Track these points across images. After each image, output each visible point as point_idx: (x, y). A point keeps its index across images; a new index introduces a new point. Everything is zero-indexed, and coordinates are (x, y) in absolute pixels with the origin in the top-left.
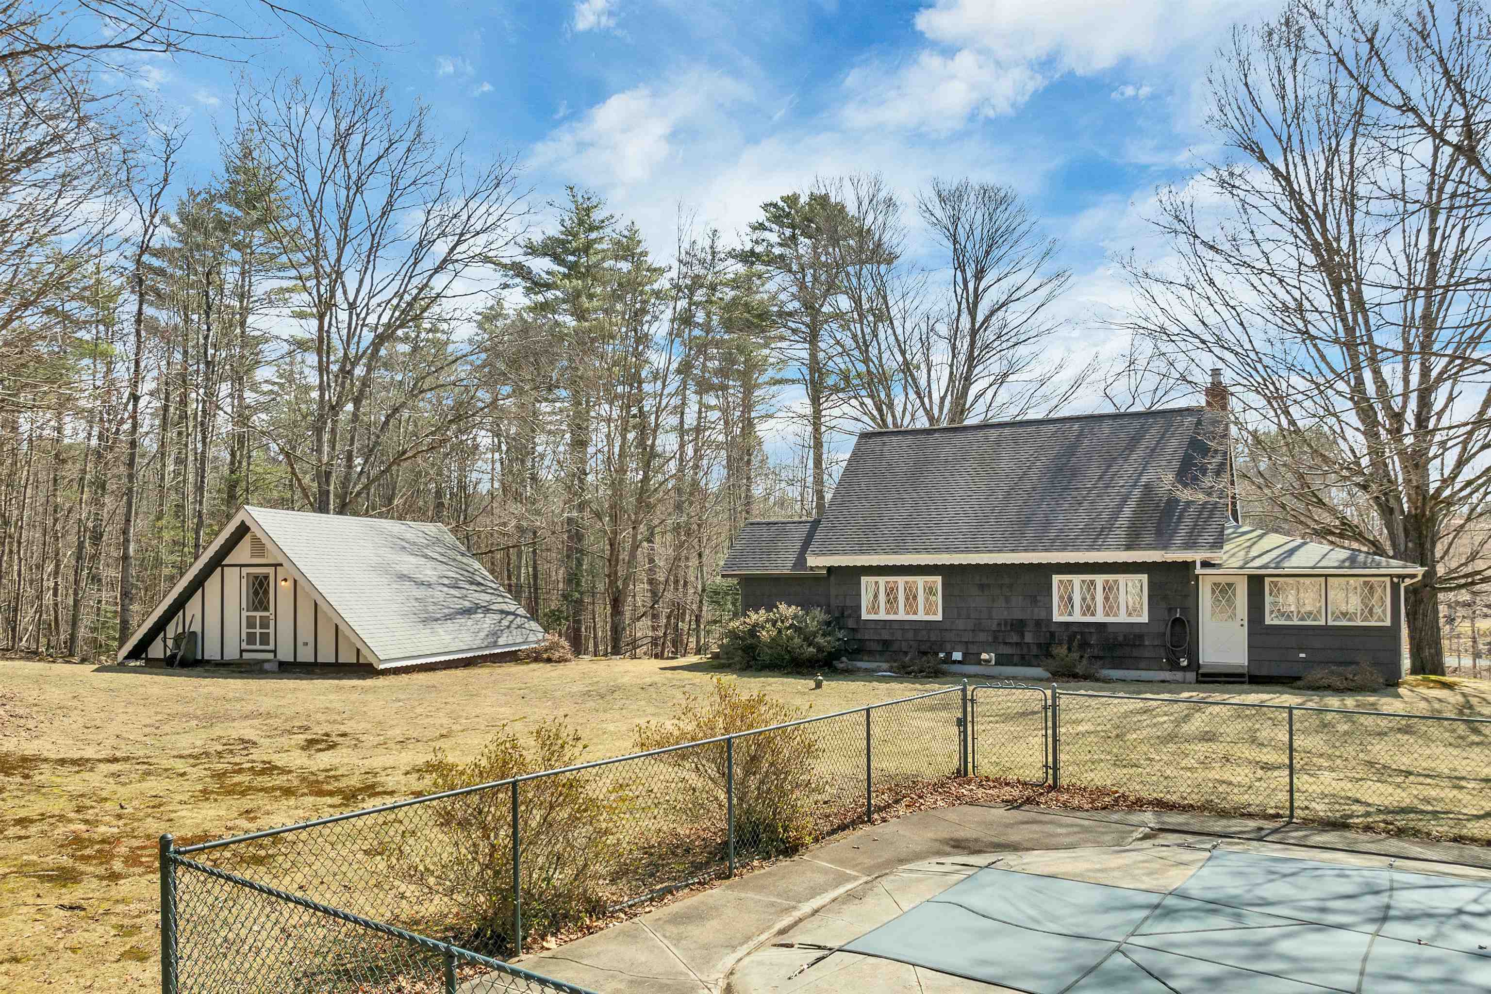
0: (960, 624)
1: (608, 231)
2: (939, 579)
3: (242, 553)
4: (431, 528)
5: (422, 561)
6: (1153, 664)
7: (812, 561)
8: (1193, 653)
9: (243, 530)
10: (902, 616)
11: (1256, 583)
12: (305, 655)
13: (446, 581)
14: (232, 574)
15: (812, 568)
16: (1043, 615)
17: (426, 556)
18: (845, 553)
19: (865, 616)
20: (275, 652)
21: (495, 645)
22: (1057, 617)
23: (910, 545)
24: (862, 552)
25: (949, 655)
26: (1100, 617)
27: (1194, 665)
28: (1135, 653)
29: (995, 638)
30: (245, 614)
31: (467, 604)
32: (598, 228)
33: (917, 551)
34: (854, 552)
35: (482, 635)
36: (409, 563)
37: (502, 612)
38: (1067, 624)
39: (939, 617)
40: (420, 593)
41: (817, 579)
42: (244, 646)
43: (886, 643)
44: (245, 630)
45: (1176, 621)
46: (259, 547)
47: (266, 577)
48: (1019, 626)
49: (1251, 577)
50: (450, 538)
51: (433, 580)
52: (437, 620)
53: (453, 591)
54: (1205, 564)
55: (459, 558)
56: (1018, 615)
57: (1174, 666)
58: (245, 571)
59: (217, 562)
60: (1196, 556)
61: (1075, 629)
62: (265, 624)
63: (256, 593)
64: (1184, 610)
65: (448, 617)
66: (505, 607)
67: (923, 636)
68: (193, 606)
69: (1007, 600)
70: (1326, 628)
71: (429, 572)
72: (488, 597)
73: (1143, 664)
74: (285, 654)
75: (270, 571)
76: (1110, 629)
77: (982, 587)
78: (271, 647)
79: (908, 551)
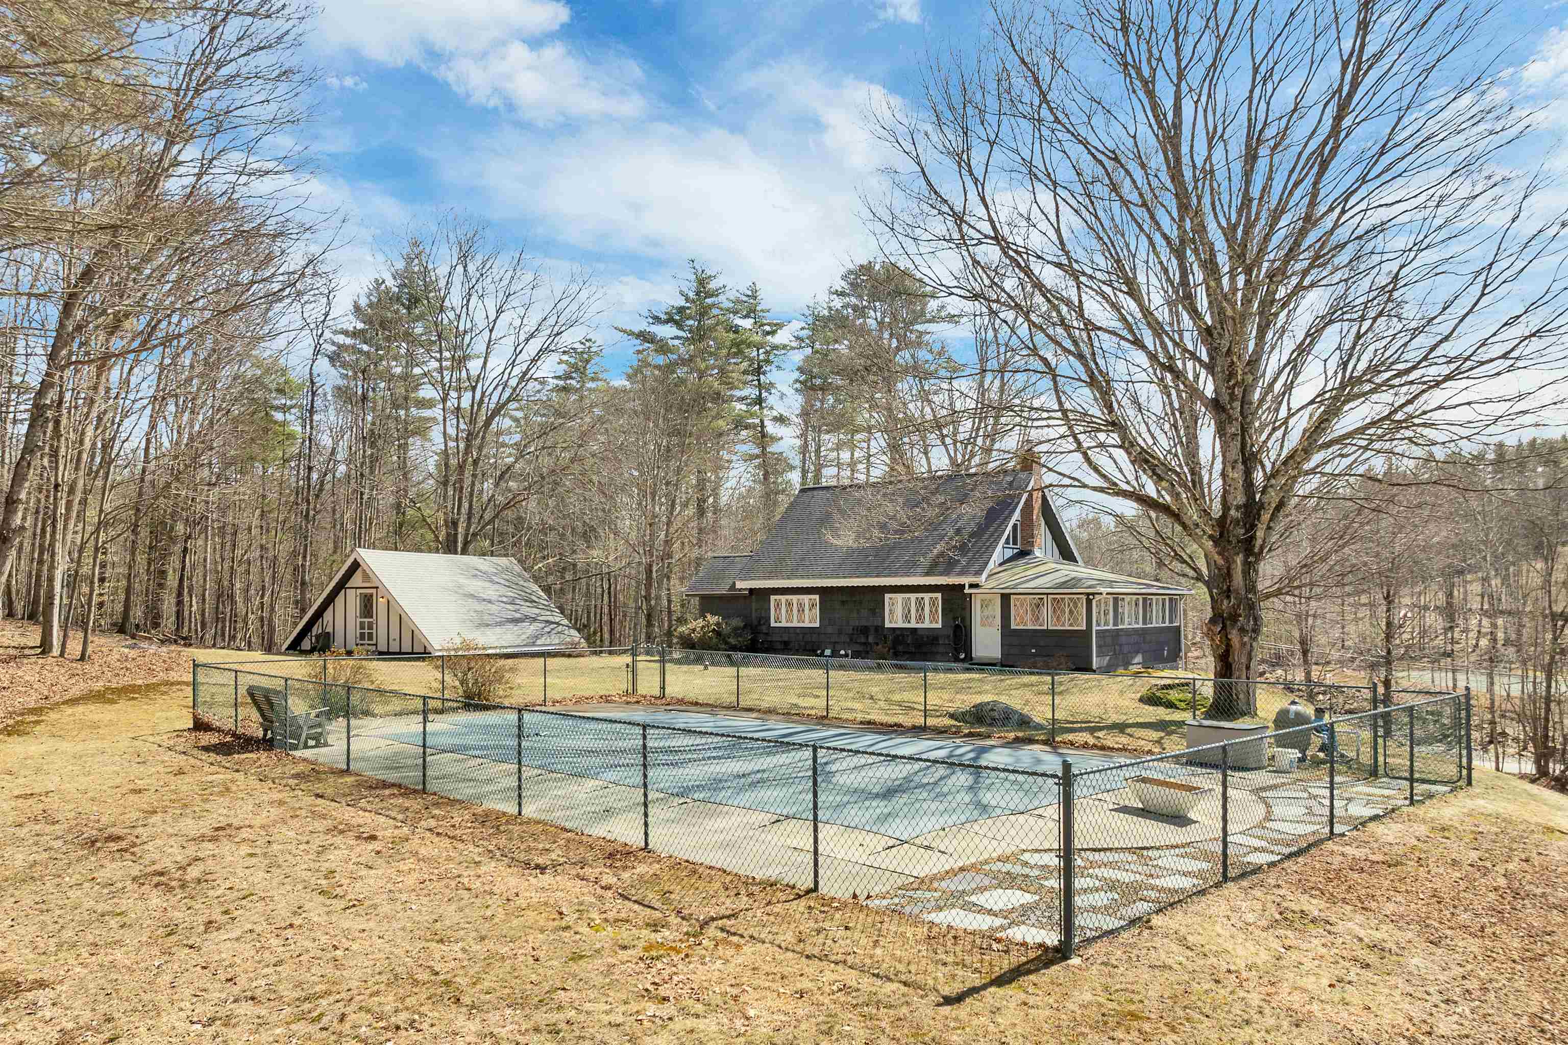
0: (830, 630)
1: (722, 298)
2: (817, 597)
3: (357, 580)
4: (503, 561)
5: (488, 584)
6: (944, 658)
7: (739, 585)
8: (968, 649)
9: (356, 566)
10: (795, 624)
11: (1006, 598)
12: (394, 647)
13: (505, 599)
14: (351, 594)
15: (740, 590)
16: (878, 623)
17: (492, 581)
18: (759, 578)
19: (773, 624)
20: (376, 645)
21: (534, 644)
22: (888, 625)
23: (800, 573)
24: (769, 578)
25: (823, 652)
26: (913, 625)
27: (969, 658)
28: (934, 650)
29: (851, 640)
30: (359, 620)
31: (518, 615)
32: (712, 296)
33: (802, 577)
34: (765, 578)
35: (524, 637)
36: (477, 586)
37: (547, 622)
38: (894, 629)
39: (817, 625)
40: (479, 607)
41: (745, 597)
42: (359, 641)
43: (786, 643)
44: (358, 631)
45: (957, 626)
46: (366, 577)
47: (372, 595)
48: (865, 630)
49: (1002, 595)
50: (518, 568)
51: (494, 598)
52: (488, 625)
53: (508, 606)
54: (972, 586)
55: (522, 583)
56: (864, 623)
57: (957, 660)
58: (359, 591)
59: (341, 586)
60: (965, 580)
61: (898, 632)
62: (370, 628)
63: (366, 606)
64: (963, 620)
65: (500, 624)
66: (551, 619)
67: (808, 638)
68: (328, 615)
69: (858, 612)
70: (1048, 631)
71: (491, 592)
72: (537, 611)
73: (938, 657)
74: (382, 647)
75: (374, 591)
76: (919, 633)
77: (843, 603)
78: (374, 642)
79: (797, 577)
